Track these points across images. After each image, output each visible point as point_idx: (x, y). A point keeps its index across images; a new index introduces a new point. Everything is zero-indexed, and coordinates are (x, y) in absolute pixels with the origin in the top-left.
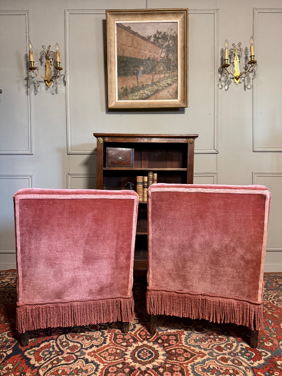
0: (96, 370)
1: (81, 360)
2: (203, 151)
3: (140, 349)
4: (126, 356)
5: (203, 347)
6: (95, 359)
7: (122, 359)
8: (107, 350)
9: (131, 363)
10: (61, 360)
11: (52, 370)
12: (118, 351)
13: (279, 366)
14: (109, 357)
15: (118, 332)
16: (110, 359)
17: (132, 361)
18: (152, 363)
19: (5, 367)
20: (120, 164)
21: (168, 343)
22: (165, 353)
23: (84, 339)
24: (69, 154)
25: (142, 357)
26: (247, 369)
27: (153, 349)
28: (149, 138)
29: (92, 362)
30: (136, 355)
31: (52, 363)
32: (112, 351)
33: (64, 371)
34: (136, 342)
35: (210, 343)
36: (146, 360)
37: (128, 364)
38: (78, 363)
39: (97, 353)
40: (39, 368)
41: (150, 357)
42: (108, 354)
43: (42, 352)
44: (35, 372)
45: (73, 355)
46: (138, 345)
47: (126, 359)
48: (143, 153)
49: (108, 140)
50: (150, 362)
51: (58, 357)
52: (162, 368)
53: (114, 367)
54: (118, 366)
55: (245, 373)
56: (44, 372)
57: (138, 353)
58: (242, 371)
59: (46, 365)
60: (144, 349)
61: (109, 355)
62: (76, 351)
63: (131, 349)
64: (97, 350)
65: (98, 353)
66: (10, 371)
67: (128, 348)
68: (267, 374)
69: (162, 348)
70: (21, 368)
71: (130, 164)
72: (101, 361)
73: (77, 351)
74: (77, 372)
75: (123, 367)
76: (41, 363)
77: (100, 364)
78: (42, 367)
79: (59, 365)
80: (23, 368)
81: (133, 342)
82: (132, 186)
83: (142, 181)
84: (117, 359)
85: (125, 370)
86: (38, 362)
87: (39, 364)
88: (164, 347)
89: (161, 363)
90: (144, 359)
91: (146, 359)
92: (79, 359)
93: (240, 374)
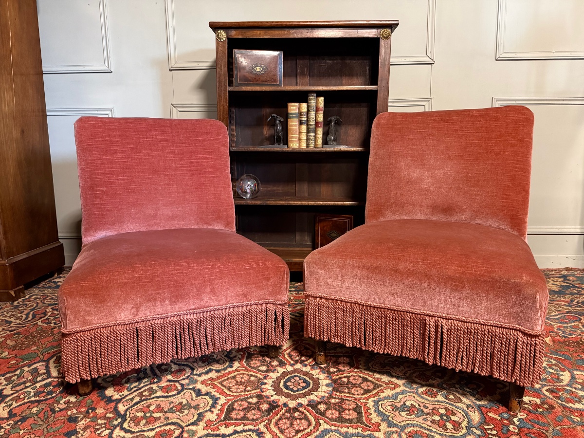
0: (213, 406)
1: (190, 391)
2: (408, 60)
3: (289, 376)
4: (264, 386)
5: (395, 375)
6: (212, 391)
7: (258, 391)
8: (234, 377)
9: (272, 396)
10: (157, 391)
11: (139, 404)
12: (252, 378)
13: (527, 404)
14: (237, 387)
15: (253, 351)
16: (237, 391)
17: (274, 393)
18: (307, 397)
19: (64, 400)
20: (257, 81)
21: (336, 368)
22: (330, 382)
23: (197, 360)
24: (171, 70)
25: (291, 387)
26: (470, 409)
27: (311, 377)
28: (310, 30)
29: (207, 394)
30: (281, 385)
31: (141, 395)
32: (242, 378)
33: (160, 407)
34: (283, 365)
35: (407, 369)
36: (297, 393)
37: (267, 397)
38: (184, 395)
39: (217, 381)
40: (119, 401)
41: (304, 388)
42: (235, 382)
43: (126, 378)
44: (111, 408)
45: (177, 384)
46: (285, 370)
47: (264, 390)
48: (300, 62)
49: (236, 35)
50: (304, 395)
51: (152, 386)
52: (324, 404)
53: (244, 403)
54: (250, 400)
55: (466, 414)
56: (126, 407)
57: (285, 382)
58: (461, 411)
59: (130, 397)
60: (295, 376)
61: (236, 384)
62: (181, 378)
63: (274, 376)
64: (217, 377)
65: (219, 381)
66: (72, 405)
67: (268, 374)
68: (505, 416)
69: (326, 375)
70: (89, 401)
71: (275, 81)
72: (222, 393)
73: (183, 377)
74: (181, 409)
75: (258, 402)
76: (123, 395)
77: (219, 398)
78: (124, 400)
79: (151, 397)
80: (93, 402)
81: (277, 366)
82: (280, 121)
83: (297, 112)
84: (249, 391)
85: (261, 406)
86: (118, 393)
87: (120, 396)
88: (329, 373)
89: (323, 397)
90: (295, 391)
91: (298, 391)
92: (187, 389)
93: (457, 415)
